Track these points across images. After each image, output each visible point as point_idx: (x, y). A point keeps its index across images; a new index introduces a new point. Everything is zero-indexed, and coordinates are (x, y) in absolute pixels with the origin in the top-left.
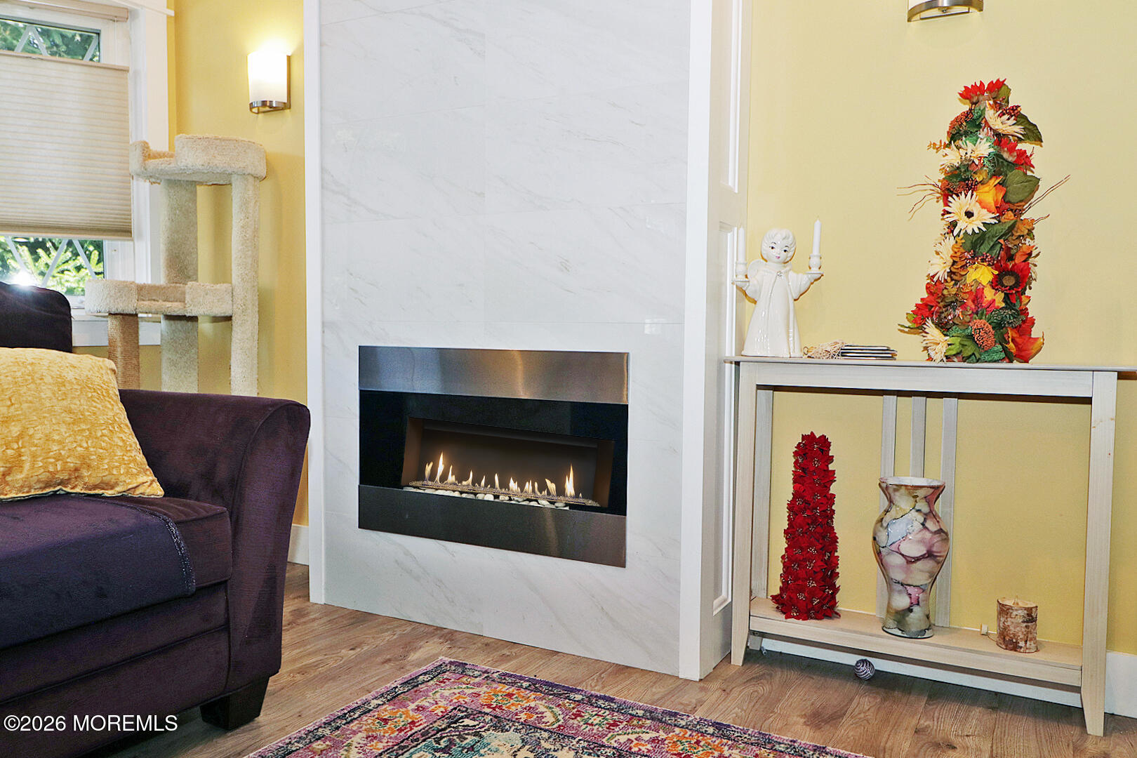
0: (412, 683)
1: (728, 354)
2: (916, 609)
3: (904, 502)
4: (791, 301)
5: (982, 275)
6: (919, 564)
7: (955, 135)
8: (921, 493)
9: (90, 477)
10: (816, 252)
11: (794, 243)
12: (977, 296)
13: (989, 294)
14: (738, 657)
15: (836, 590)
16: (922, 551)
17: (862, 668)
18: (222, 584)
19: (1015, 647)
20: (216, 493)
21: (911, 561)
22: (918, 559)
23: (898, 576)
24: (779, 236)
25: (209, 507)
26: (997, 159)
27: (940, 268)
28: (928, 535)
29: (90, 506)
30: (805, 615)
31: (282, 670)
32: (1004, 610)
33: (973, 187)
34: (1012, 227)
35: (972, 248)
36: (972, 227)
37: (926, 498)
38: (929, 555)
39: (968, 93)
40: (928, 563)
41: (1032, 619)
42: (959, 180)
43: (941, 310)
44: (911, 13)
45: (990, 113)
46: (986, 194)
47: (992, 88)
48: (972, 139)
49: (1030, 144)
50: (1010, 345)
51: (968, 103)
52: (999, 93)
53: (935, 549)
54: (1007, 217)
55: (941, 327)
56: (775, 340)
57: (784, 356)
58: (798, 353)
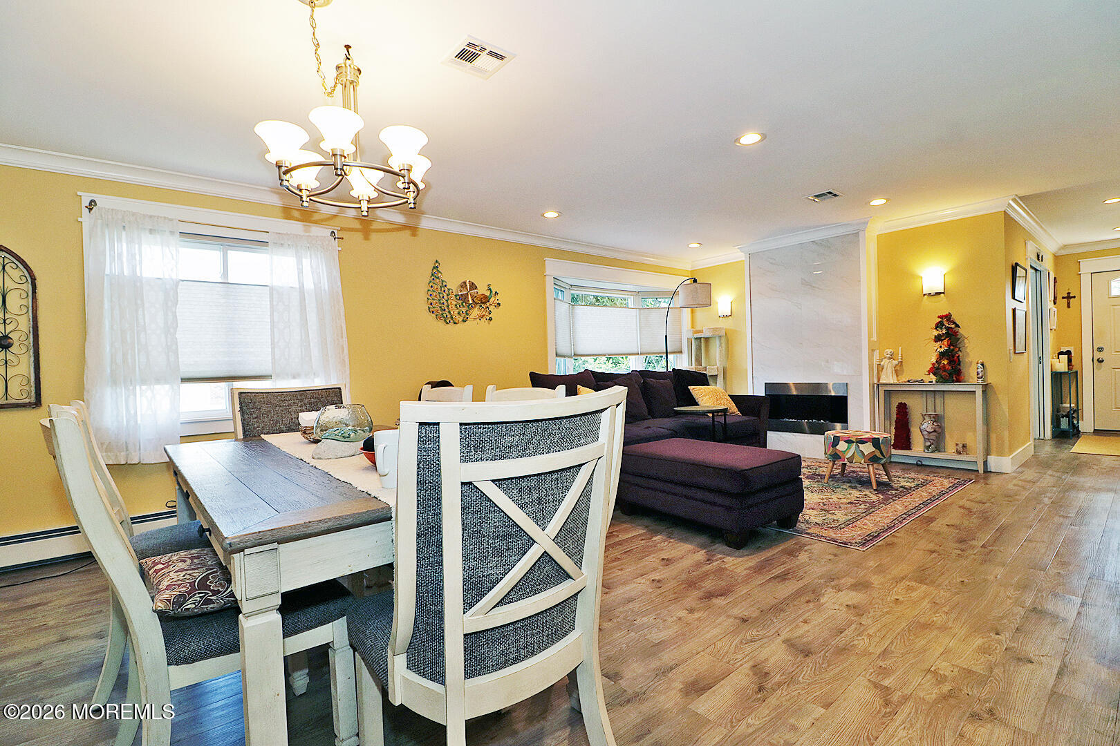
2: (932, 445)
3: (927, 419)
4: (893, 368)
5: (945, 362)
6: (931, 434)
7: (936, 328)
9: (731, 411)
10: (900, 356)
11: (893, 353)
12: (944, 366)
13: (947, 366)
15: (910, 442)
16: (933, 430)
17: (919, 462)
19: (960, 454)
20: (754, 415)
21: (929, 433)
22: (931, 432)
23: (926, 437)
24: (888, 351)
25: (749, 417)
26: (947, 333)
27: (934, 360)
28: (934, 426)
30: (900, 448)
32: (957, 445)
33: (942, 340)
34: (953, 350)
35: (942, 355)
36: (942, 350)
37: (933, 417)
38: (935, 431)
39: (939, 317)
40: (935, 434)
41: (964, 446)
42: (938, 339)
43: (934, 370)
44: (924, 295)
45: (945, 323)
46: (945, 342)
47: (946, 316)
48: (941, 328)
49: (957, 329)
50: (954, 379)
51: (940, 320)
52: (948, 317)
53: (937, 430)
54: (952, 347)
55: (934, 375)
56: (888, 378)
57: (892, 382)
58: (896, 382)
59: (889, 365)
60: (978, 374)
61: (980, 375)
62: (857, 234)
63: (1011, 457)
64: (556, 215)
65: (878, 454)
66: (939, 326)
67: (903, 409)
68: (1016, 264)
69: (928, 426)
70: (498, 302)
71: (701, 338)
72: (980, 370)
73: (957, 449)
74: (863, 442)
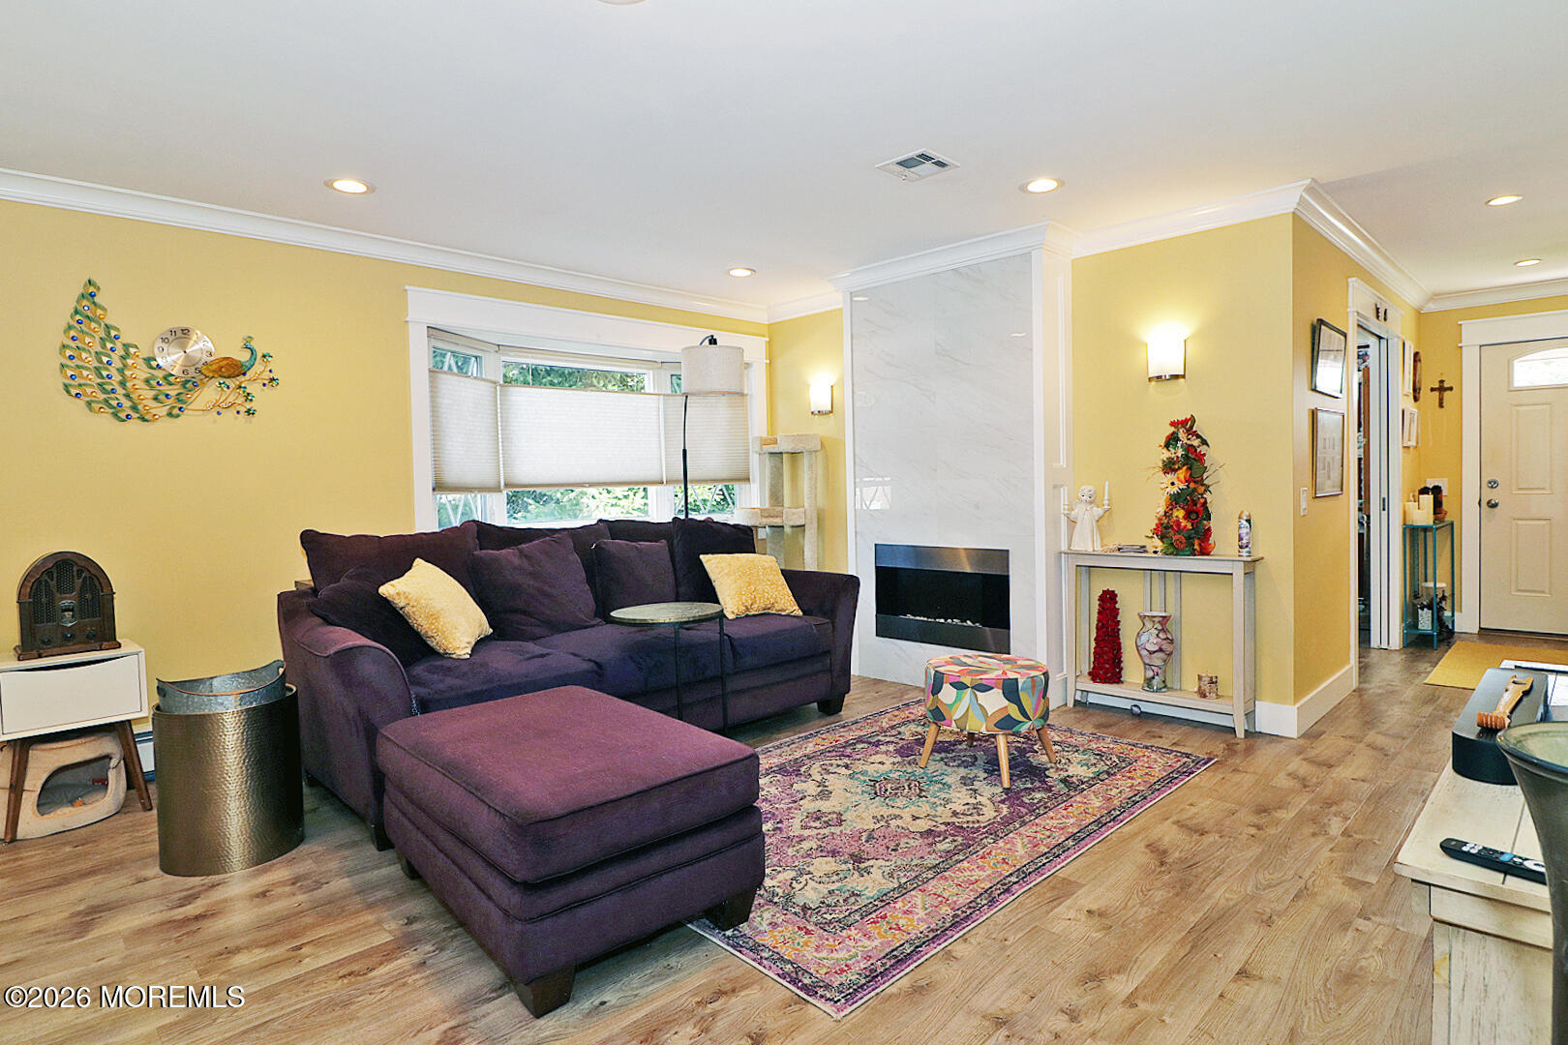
0: (907, 705)
1: (1063, 549)
2: (1156, 677)
3: (1149, 625)
4: (1094, 522)
5: (1179, 513)
6: (1155, 654)
7: (1167, 446)
8: (1156, 620)
9: (778, 607)
10: (1106, 497)
11: (1095, 492)
12: (1178, 523)
13: (1184, 523)
14: (1071, 704)
15: (1121, 669)
16: (1157, 648)
17: (1135, 709)
18: (829, 652)
19: (1205, 696)
20: (825, 615)
21: (1151, 653)
22: (1154, 652)
23: (1147, 661)
24: (1086, 488)
25: (821, 620)
26: (1186, 457)
27: (1161, 510)
28: (1160, 640)
29: (763, 618)
30: (1104, 681)
31: (851, 692)
32: (1200, 678)
33: (1175, 470)
34: (1195, 490)
35: (1175, 500)
36: (1174, 490)
37: (1159, 622)
38: (1161, 650)
39: (1173, 424)
40: (1161, 655)
41: (1213, 682)
42: (1169, 467)
43: (1163, 530)
44: (1150, 379)
45: (1182, 435)
46: (1182, 473)
47: (1184, 423)
48: (1175, 448)
49: (1203, 449)
50: (1196, 547)
51: (1173, 429)
52: (1187, 424)
53: (1163, 647)
54: (1192, 485)
55: (1162, 539)
56: (1086, 542)
57: (1090, 550)
58: (1098, 548)
59: (1086, 515)
60: (1240, 539)
61: (1244, 541)
62: (1026, 257)
63: (1298, 705)
64: (362, 188)
65: (1016, 714)
66: (1171, 441)
67: (1108, 599)
68: (1321, 322)
69: (1151, 640)
70: (271, 376)
71: (781, 453)
72: (1244, 531)
73: (1200, 687)
74: (984, 688)
